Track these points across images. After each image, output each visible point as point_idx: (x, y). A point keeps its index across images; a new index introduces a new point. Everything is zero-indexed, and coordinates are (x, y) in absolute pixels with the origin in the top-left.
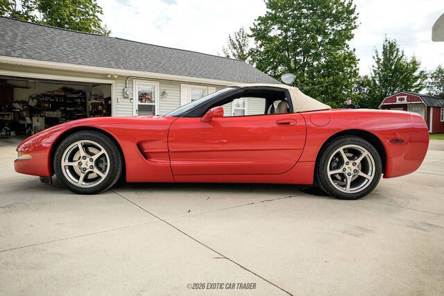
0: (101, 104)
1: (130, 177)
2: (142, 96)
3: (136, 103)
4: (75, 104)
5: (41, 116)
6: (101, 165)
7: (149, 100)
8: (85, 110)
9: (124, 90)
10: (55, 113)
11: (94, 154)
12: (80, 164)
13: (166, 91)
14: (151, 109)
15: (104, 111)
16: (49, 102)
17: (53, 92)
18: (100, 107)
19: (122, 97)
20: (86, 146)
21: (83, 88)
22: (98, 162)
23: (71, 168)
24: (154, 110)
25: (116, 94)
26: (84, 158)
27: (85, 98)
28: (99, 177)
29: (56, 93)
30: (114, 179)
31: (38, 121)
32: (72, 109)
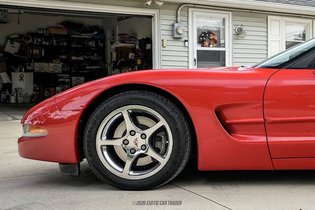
0: (133, 50)
1: (203, 163)
2: (205, 37)
3: (194, 47)
4: (86, 50)
5: (27, 71)
6: (158, 145)
7: (215, 42)
8: (104, 60)
9: (173, 25)
10: (51, 64)
11: (147, 128)
12: (126, 142)
13: (244, 28)
14: (219, 58)
15: (139, 62)
16: (41, 46)
17: (47, 29)
18: (131, 55)
19: (170, 38)
20: (134, 116)
21: (99, 23)
22: (154, 140)
23: (111, 150)
24: (224, 60)
25: (160, 32)
26: (133, 133)
27: (103, 40)
28: (155, 163)
29: (53, 32)
30: (179, 166)
31: (21, 79)
32: (81, 58)
